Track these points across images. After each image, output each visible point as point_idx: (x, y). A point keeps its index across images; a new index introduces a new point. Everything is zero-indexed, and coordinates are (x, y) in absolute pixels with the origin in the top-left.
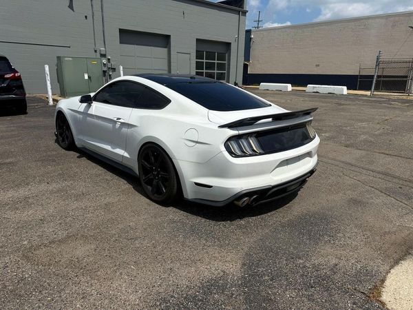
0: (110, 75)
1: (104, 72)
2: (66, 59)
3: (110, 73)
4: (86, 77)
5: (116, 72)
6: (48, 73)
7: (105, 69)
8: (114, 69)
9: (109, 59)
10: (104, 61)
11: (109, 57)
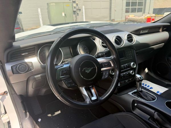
0: (78, 13)
1: (74, 12)
2: (52, 4)
3: (78, 12)
4: (63, 15)
5: (81, 11)
6: (40, 13)
7: (75, 10)
8: (80, 9)
9: (77, 4)
10: (75, 5)
11: (77, 3)
